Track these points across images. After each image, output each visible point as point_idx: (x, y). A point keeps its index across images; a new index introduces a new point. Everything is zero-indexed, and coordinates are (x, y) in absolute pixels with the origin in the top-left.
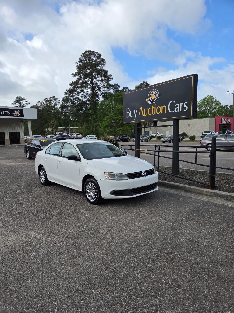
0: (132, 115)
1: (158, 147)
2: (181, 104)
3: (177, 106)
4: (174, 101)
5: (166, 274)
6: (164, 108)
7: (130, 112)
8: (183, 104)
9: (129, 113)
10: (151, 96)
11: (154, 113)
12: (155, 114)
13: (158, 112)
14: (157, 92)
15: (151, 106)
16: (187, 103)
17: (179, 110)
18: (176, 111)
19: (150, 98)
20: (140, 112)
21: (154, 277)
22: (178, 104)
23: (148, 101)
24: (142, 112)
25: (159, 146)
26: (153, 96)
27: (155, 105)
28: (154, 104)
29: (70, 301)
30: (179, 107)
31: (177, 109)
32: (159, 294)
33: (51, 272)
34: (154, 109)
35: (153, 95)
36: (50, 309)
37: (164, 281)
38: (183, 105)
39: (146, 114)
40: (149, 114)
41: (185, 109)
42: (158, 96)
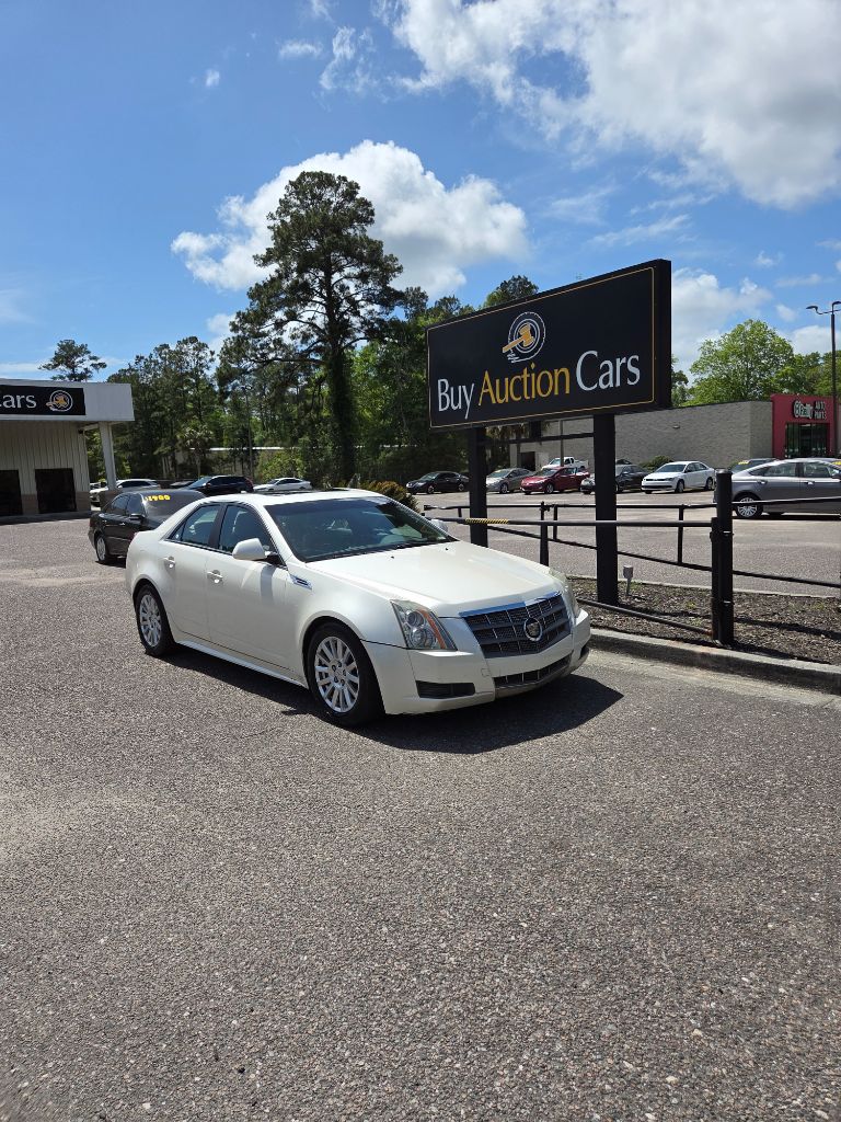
0: (456, 403)
1: (552, 509)
2: (617, 360)
3: (606, 368)
4: (595, 353)
5: (533, 907)
6: (562, 376)
7: (449, 392)
8: (624, 360)
9: (447, 396)
10: (520, 336)
11: (529, 394)
12: (533, 396)
13: (544, 390)
14: (538, 321)
15: (518, 368)
16: (637, 357)
17: (611, 384)
18: (603, 386)
19: (515, 343)
20: (483, 391)
21: (495, 915)
22: (608, 362)
23: (509, 352)
24: (490, 390)
25: (556, 507)
26: (525, 336)
27: (533, 366)
28: (530, 361)
29: (230, 989)
30: (610, 372)
31: (606, 380)
32: (505, 959)
33: (176, 912)
34: (529, 379)
35: (525, 331)
36: (169, 1013)
37: (525, 925)
38: (624, 366)
39: (502, 396)
40: (515, 399)
41: (633, 377)
42: (542, 335)
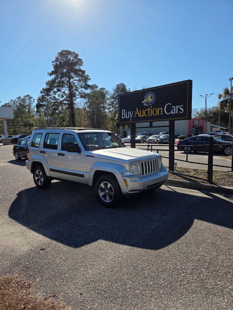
0: (127, 116)
2: (177, 106)
4: (170, 104)
6: (160, 110)
7: (125, 113)
8: (179, 106)
11: (150, 114)
13: (155, 114)
14: (153, 95)
15: (147, 107)
16: (183, 106)
17: (175, 113)
18: (172, 113)
19: (146, 100)
20: (136, 113)
22: (174, 107)
23: (144, 103)
24: (138, 113)
25: (152, 146)
26: (149, 99)
27: (151, 107)
30: (175, 109)
34: (150, 111)
35: (149, 97)
38: (179, 108)
39: (142, 115)
40: (146, 116)
41: (181, 111)
42: (154, 98)
